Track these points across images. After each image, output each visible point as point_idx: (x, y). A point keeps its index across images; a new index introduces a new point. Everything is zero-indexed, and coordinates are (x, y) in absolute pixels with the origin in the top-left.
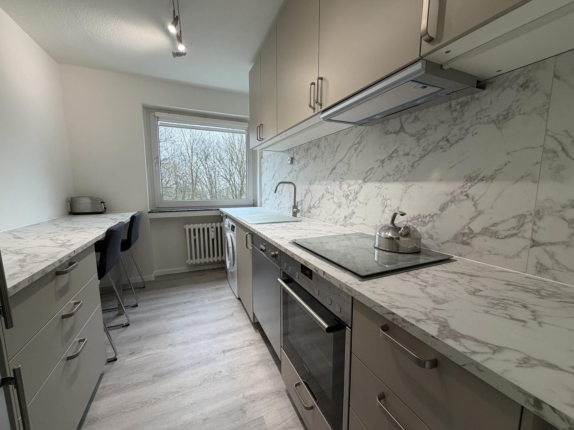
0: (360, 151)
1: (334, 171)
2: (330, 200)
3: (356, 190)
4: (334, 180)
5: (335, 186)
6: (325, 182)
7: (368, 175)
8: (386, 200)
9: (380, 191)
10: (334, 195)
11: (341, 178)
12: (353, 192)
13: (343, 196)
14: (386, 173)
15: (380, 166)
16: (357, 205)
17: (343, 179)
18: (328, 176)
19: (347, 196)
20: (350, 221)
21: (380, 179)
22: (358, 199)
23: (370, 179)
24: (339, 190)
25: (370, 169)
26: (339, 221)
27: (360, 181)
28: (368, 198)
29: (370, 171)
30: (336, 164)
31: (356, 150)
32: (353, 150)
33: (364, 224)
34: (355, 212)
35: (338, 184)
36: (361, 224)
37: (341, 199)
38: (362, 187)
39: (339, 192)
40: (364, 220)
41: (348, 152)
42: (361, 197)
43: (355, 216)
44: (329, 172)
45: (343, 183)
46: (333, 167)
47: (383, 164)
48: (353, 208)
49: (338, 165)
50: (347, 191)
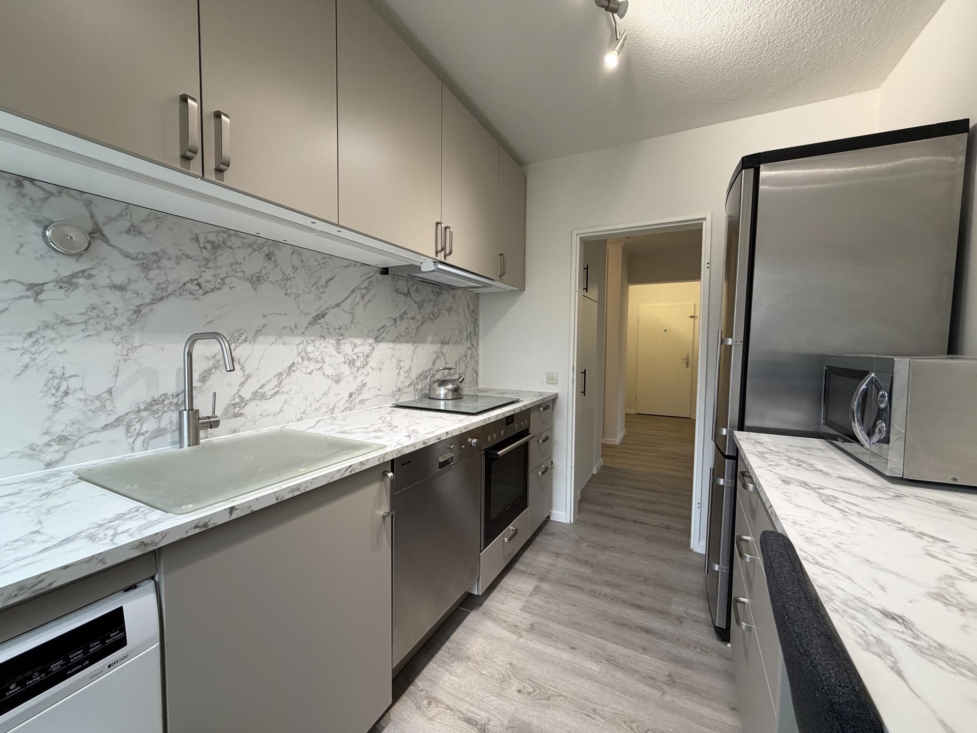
0: (370, 301)
1: (322, 320)
2: (313, 374)
3: (366, 352)
4: (324, 337)
5: (325, 347)
6: (298, 340)
7: (381, 334)
8: (400, 361)
9: (394, 352)
10: (324, 363)
11: (338, 334)
12: (362, 355)
13: (345, 362)
14: (399, 333)
15: (393, 325)
16: (368, 373)
17: (342, 335)
18: (306, 328)
19: (352, 363)
20: (360, 398)
21: (394, 339)
22: (369, 364)
23: (383, 338)
24: (335, 353)
25: (383, 327)
26: (339, 404)
27: (371, 341)
28: (382, 362)
29: (382, 330)
30: (327, 309)
31: (363, 297)
32: (358, 294)
33: (379, 395)
34: (366, 384)
35: (333, 344)
36: (376, 396)
37: (339, 368)
38: (374, 348)
39: (335, 357)
40: (379, 390)
41: (349, 296)
42: (373, 362)
43: (366, 388)
44: (308, 319)
45: (344, 341)
46: (319, 312)
47: (396, 322)
48: (363, 377)
49: (332, 311)
50: (352, 354)
